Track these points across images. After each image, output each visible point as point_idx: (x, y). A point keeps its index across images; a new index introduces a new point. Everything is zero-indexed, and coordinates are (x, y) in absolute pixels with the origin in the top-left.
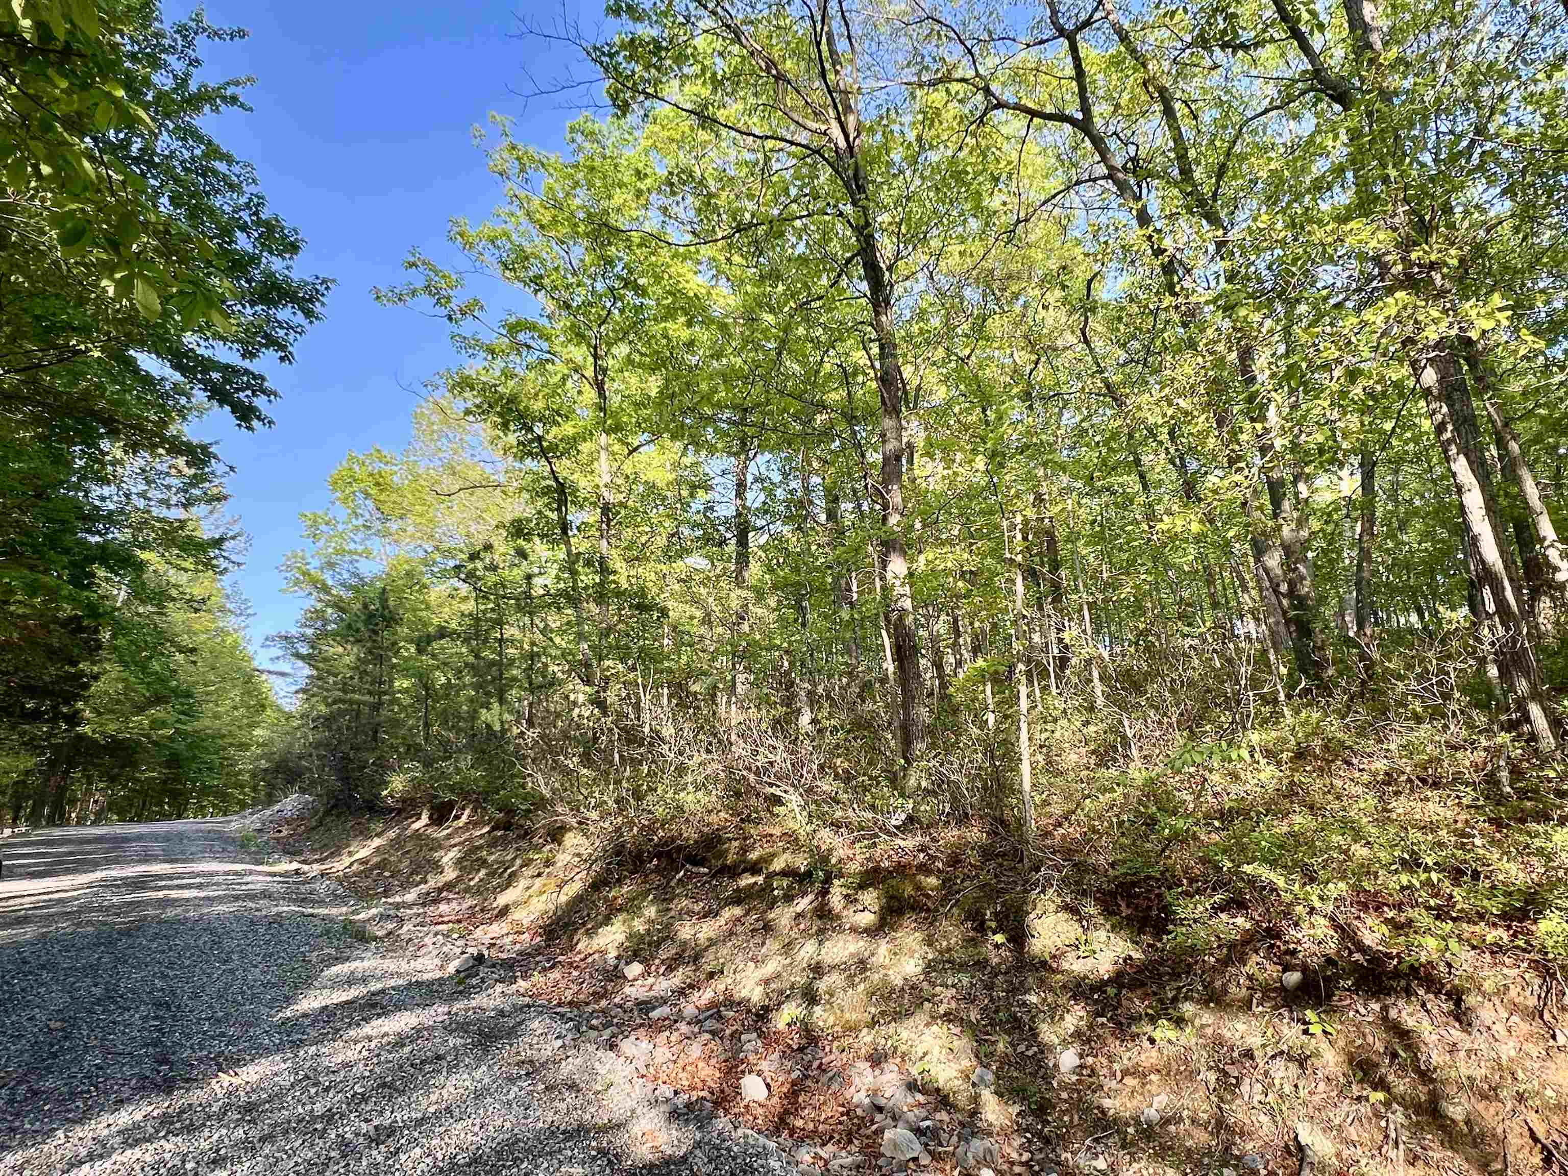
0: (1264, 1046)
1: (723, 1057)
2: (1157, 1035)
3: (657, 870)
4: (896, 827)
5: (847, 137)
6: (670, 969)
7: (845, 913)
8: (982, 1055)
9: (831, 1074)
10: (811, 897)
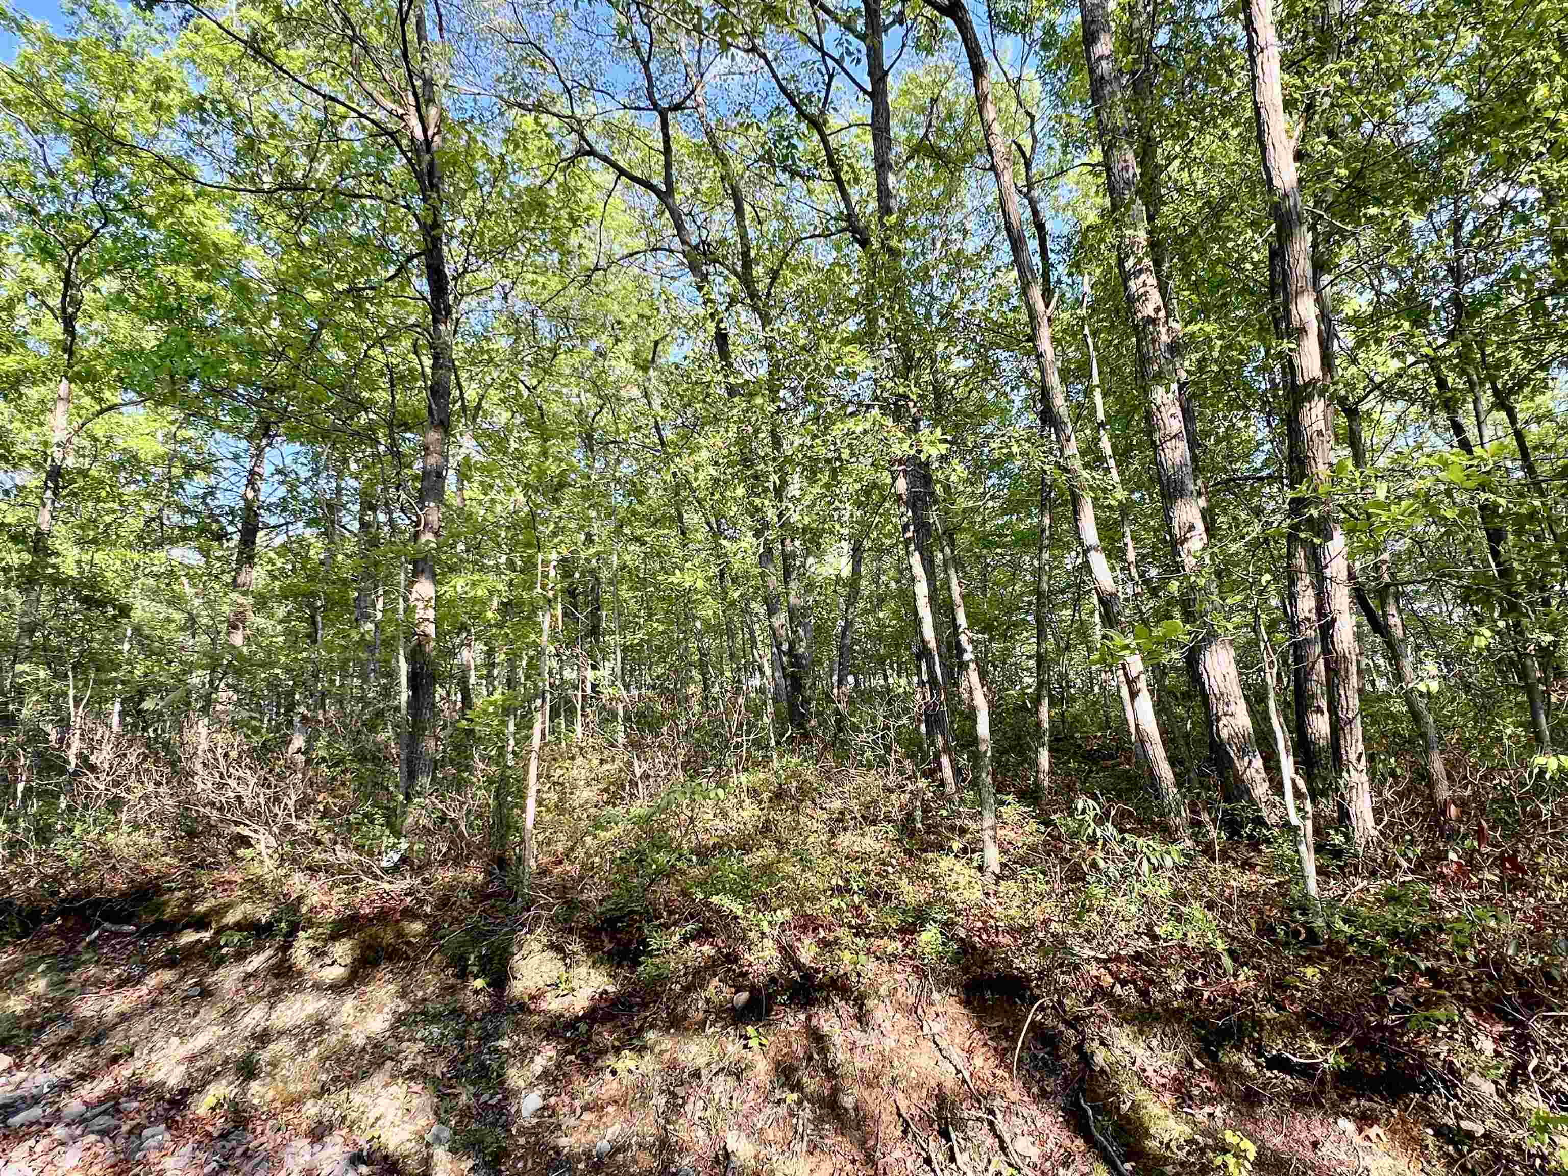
0: (708, 1064)
1: (109, 1162)
2: (619, 1066)
3: (61, 932)
4: (382, 869)
5: (425, 130)
6: (54, 1057)
7: (310, 968)
8: (441, 1112)
9: (256, 1161)
10: (269, 953)
